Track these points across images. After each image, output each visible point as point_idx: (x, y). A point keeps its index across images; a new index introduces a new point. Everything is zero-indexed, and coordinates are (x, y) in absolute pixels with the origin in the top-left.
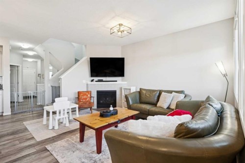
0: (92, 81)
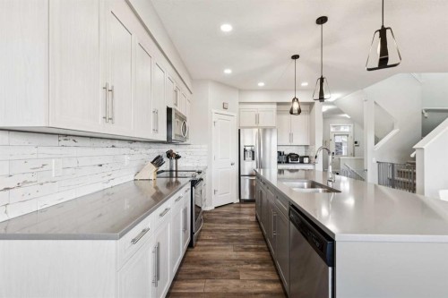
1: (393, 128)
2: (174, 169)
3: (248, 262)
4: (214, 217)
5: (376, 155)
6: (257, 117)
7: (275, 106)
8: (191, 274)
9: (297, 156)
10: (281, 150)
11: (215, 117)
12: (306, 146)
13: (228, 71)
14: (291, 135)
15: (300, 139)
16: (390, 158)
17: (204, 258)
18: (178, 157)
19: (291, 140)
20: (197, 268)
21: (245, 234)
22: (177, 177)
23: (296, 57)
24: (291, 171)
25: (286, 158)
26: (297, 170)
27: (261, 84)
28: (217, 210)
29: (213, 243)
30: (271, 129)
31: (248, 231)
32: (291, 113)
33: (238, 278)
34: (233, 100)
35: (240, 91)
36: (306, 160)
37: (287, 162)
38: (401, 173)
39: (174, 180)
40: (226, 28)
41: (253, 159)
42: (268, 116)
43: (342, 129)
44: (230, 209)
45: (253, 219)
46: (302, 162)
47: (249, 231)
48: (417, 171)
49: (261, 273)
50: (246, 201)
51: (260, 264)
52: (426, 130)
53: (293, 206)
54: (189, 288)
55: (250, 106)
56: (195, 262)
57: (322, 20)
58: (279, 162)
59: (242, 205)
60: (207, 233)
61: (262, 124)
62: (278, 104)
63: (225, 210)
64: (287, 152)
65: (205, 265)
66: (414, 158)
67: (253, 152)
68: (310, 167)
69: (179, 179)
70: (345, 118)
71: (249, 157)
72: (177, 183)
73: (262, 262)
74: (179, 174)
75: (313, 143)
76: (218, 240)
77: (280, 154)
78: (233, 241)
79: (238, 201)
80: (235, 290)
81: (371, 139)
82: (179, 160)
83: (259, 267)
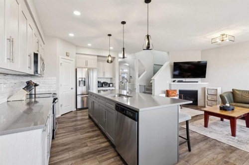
0: (174, 81)
1: (144, 71)
2: (33, 93)
3: (90, 137)
4: (62, 121)
5: (139, 82)
6: (87, 63)
7: (96, 57)
8: (58, 152)
9: (107, 83)
10: (100, 80)
11: (61, 61)
12: (111, 78)
13: (71, 35)
14: (104, 73)
15: (108, 75)
16: (143, 84)
17: (64, 142)
18: (36, 85)
19: (104, 75)
20: (61, 148)
21: (85, 125)
22: (35, 97)
23: (110, 35)
24: (104, 91)
25: (102, 84)
26: (107, 90)
27: (89, 45)
28: (63, 116)
29: (67, 134)
30: (93, 69)
31: (85, 123)
32: (108, 62)
33: (87, 146)
34: (73, 51)
35: (77, 46)
36: (111, 85)
37: (102, 86)
38: (147, 89)
39: (33, 100)
40: (77, 13)
41: (85, 85)
42: (93, 62)
43: (125, 71)
44: (72, 115)
45: (87, 117)
46: (109, 86)
47: (87, 123)
48: (153, 88)
49: (98, 140)
50: (80, 109)
51: (96, 137)
52: (155, 72)
53: (117, 104)
54: (59, 159)
55: (82, 56)
56: (58, 145)
57: (124, 23)
58: (98, 87)
59: (78, 112)
60: (60, 130)
61: (89, 66)
62: (98, 56)
63: (68, 115)
64: (102, 81)
65: (65, 145)
66: (152, 83)
67: (85, 81)
68: (113, 88)
69: (37, 99)
70: (126, 65)
71: (82, 84)
72: (36, 102)
73: (97, 136)
74: (37, 96)
75: (114, 76)
76: (69, 132)
77: (99, 82)
78: (78, 130)
79: (75, 109)
80: (88, 151)
81: (137, 76)
82: (37, 87)
83: (96, 138)
